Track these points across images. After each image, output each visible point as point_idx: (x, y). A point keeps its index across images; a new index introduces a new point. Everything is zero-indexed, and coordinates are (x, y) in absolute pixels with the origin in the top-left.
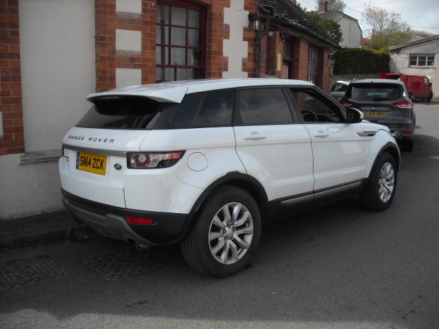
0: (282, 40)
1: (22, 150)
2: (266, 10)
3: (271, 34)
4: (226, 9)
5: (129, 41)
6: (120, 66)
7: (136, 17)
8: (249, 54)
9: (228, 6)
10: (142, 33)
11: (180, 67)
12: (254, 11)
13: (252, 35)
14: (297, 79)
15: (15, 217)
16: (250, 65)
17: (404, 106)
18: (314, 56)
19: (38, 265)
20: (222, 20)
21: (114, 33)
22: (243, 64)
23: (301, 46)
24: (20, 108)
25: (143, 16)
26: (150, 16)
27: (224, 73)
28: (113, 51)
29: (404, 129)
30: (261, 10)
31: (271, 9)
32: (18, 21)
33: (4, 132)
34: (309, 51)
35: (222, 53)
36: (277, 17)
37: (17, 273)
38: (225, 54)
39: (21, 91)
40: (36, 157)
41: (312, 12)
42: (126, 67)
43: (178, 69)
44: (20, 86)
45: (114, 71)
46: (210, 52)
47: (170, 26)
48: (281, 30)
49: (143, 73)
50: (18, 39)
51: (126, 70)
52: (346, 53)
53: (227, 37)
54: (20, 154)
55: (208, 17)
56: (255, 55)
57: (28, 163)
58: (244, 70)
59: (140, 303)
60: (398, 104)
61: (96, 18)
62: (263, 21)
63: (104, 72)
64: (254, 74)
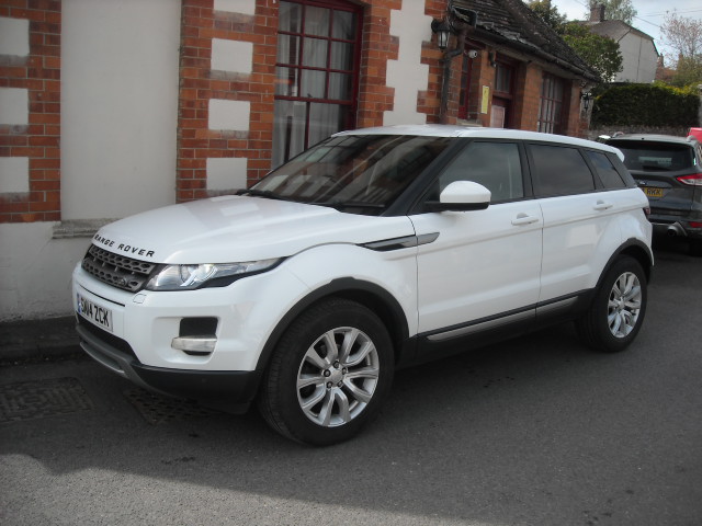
0: (492, 64)
1: (57, 217)
2: (461, 16)
3: (473, 54)
4: (394, 13)
5: (233, 57)
6: (216, 96)
7: (245, 21)
8: (430, 85)
9: (398, 7)
10: (254, 46)
11: (317, 101)
12: (440, 17)
13: (437, 54)
14: (519, 128)
15: (41, 317)
16: (431, 102)
17: (692, 181)
18: (554, 92)
19: (56, 392)
20: (387, 29)
21: (209, 44)
22: (419, 100)
23: (528, 75)
24: (57, 153)
25: (256, 19)
26: (269, 20)
27: (386, 114)
28: (207, 72)
29: (691, 220)
30: (453, 15)
31: (471, 15)
32: (59, 21)
33: (31, 187)
34: (544, 84)
35: (384, 82)
36: (482, 27)
37: (21, 400)
38: (389, 83)
39: (59, 128)
40: (77, 229)
41: (576, 22)
42: (226, 97)
43: (311, 104)
44: (58, 119)
45: (207, 103)
46: (365, 80)
47: (302, 36)
48: (490, 48)
49: (253, 108)
50: (59, 48)
51: (226, 101)
52: (627, 90)
53: (395, 57)
54: (54, 223)
55: (365, 24)
56: (439, 86)
57: (64, 237)
58: (420, 110)
59: (185, 459)
60: (684, 177)
61: (182, 19)
62: (456, 32)
63: (190, 104)
64: (436, 118)
